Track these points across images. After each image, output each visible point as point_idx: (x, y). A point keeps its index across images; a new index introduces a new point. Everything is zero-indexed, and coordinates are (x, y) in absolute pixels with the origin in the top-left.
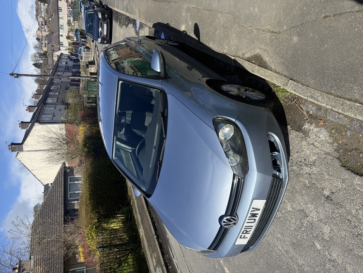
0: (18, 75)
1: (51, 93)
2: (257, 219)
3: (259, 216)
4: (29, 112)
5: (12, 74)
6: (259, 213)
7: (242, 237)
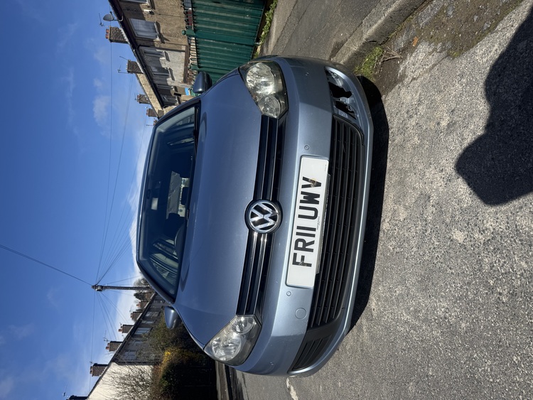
0: (103, 288)
1: (144, 322)
2: (320, 207)
3: (322, 200)
4: (110, 351)
5: (95, 287)
6: (321, 191)
7: (299, 260)
